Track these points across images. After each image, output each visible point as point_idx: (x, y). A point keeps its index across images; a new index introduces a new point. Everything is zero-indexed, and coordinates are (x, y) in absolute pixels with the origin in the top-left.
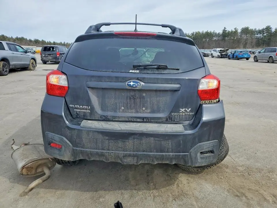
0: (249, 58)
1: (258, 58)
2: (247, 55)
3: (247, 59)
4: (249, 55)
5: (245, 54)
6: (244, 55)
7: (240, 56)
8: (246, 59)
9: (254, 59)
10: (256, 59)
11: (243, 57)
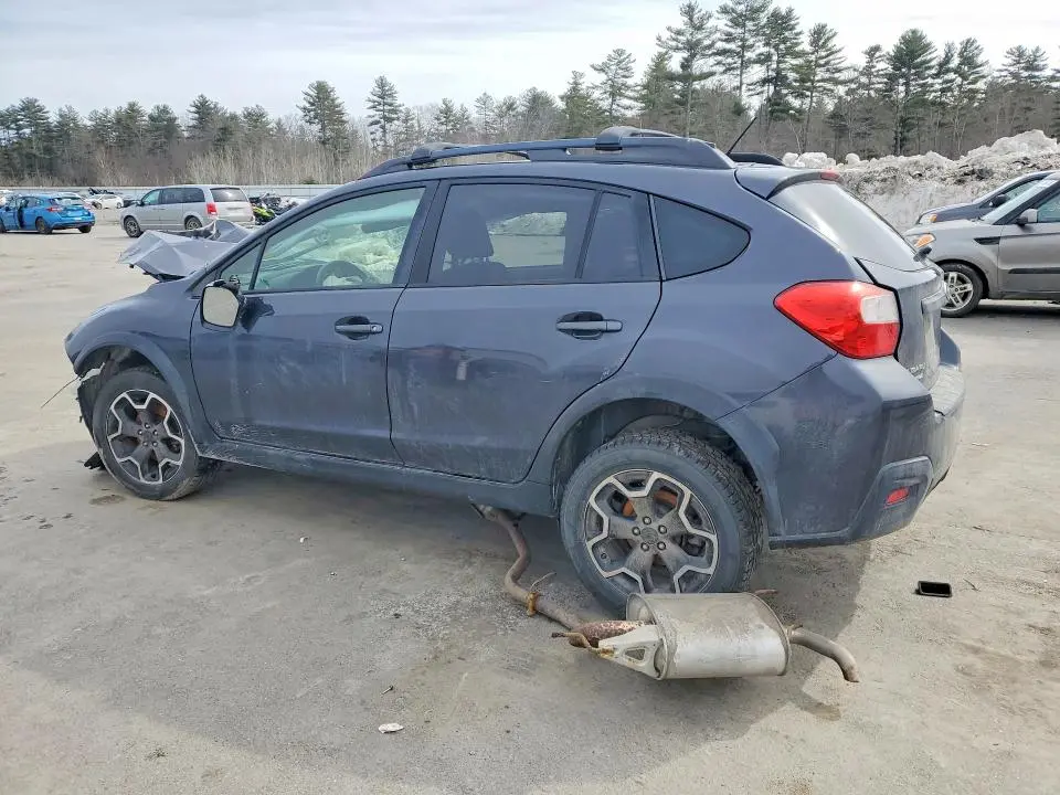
0: (92, 224)
1: (142, 225)
2: (80, 213)
3: (85, 229)
4: (89, 214)
5: (73, 210)
6: (69, 213)
7: (55, 217)
8: (77, 231)
9: (126, 228)
10: (133, 228)
11: (67, 220)
